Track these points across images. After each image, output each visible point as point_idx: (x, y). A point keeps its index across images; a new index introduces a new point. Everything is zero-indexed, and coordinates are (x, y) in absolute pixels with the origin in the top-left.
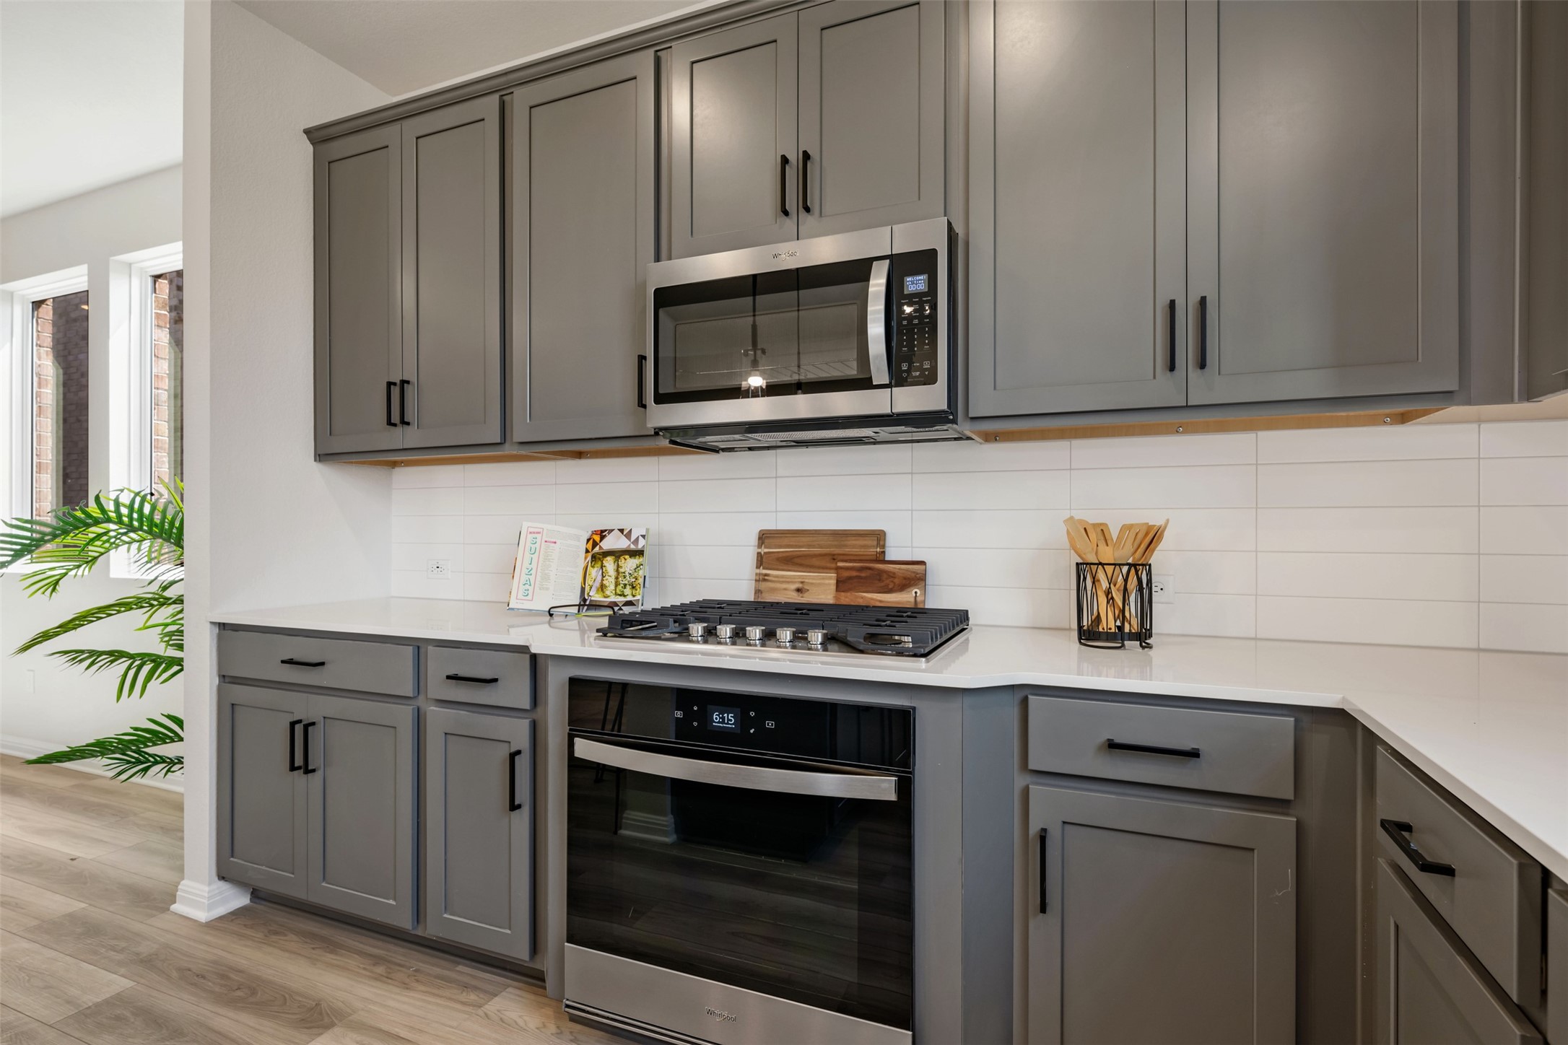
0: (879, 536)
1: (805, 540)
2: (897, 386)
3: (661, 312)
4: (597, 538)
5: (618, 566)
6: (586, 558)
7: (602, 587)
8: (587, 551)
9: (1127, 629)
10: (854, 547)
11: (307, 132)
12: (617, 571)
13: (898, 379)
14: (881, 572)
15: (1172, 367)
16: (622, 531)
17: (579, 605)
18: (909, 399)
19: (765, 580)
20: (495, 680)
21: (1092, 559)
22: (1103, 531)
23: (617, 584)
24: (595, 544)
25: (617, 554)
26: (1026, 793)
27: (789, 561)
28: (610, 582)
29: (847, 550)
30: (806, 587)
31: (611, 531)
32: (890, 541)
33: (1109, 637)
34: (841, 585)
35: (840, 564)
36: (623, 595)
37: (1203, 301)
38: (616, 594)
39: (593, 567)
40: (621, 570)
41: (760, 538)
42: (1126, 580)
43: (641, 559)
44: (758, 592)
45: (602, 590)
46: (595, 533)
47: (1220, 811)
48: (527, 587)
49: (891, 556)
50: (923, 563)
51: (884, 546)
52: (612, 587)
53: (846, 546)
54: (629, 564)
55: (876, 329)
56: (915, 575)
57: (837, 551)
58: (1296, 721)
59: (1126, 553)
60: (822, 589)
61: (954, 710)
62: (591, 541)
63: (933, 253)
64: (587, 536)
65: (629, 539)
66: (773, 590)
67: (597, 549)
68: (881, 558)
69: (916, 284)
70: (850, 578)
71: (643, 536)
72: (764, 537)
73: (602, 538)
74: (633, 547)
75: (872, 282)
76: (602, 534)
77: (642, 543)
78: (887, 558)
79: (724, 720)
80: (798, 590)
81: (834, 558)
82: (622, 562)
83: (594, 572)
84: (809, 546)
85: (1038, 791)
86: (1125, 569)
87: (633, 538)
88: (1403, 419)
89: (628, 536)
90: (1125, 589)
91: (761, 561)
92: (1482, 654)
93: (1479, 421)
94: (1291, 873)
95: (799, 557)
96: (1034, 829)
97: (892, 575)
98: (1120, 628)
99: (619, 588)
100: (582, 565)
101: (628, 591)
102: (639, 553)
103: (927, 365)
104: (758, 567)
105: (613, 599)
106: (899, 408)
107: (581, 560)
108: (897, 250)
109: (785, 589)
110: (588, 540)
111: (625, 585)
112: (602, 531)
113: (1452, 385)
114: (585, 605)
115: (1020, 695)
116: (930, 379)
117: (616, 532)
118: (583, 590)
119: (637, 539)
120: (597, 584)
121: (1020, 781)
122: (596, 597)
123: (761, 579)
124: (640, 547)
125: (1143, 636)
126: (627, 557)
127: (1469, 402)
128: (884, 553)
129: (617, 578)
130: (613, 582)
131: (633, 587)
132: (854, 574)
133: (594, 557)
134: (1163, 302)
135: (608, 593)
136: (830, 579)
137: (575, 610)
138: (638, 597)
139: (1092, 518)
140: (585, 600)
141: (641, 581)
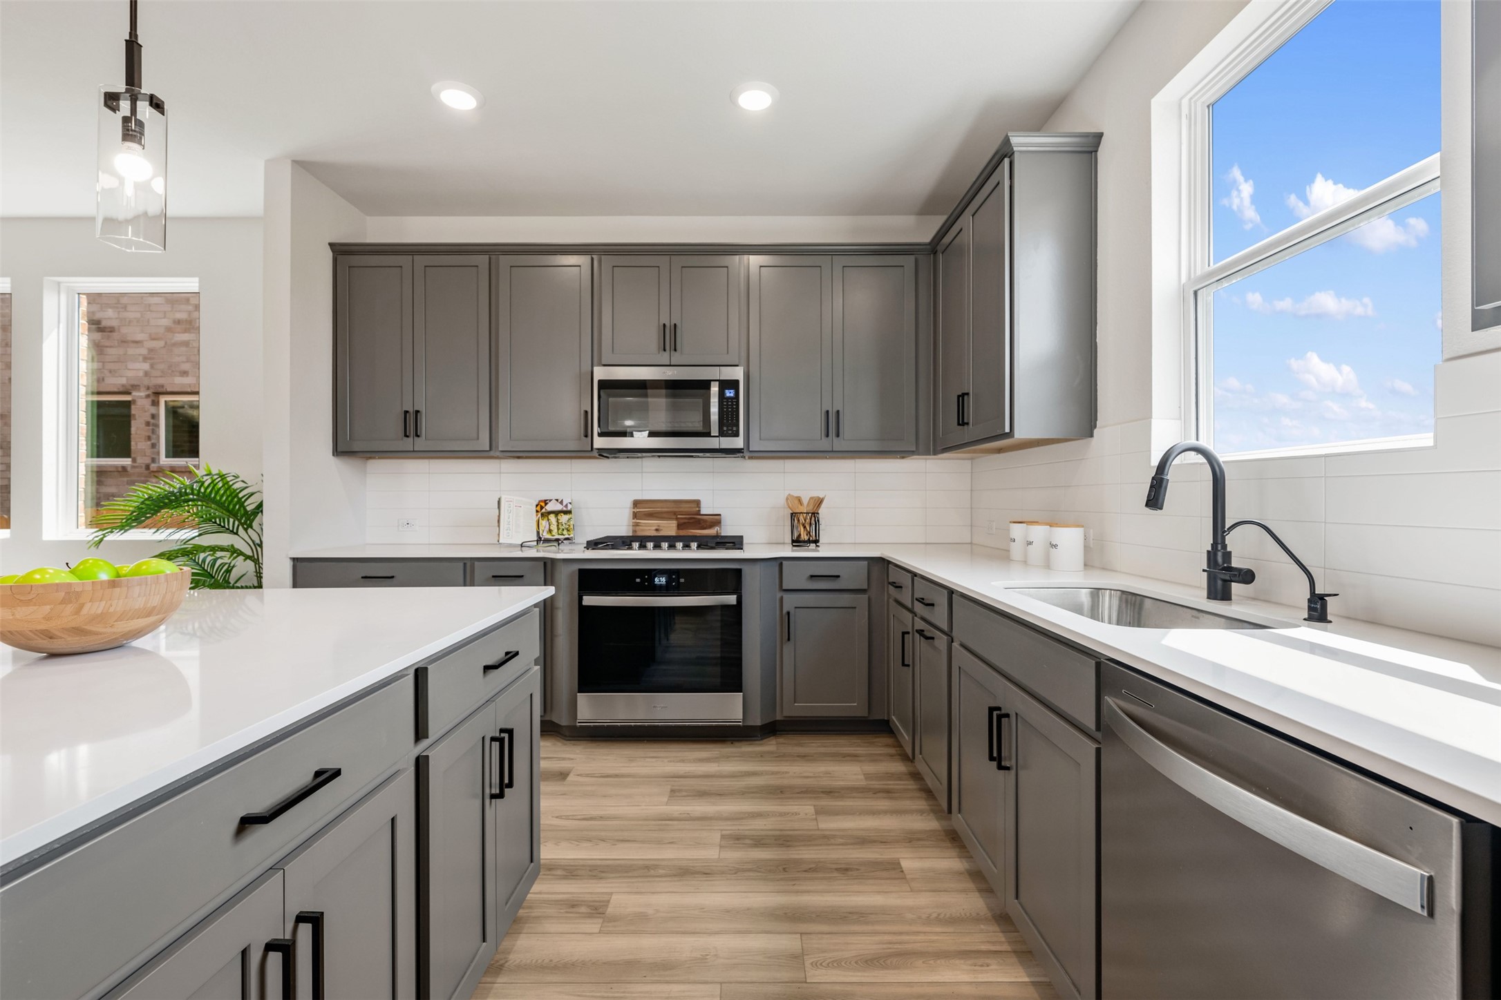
0: (698, 503)
1: (659, 505)
2: (722, 436)
3: (602, 392)
4: (543, 504)
5: (558, 519)
6: (537, 515)
7: (550, 531)
8: (537, 511)
9: (811, 539)
10: (685, 508)
11: (331, 245)
12: (558, 522)
13: (722, 434)
14: (699, 520)
15: (827, 435)
16: (557, 500)
17: (537, 541)
18: (727, 443)
19: (638, 525)
20: (522, 576)
21: (797, 511)
22: (799, 500)
23: (558, 529)
24: (542, 508)
25: (556, 513)
26: (781, 599)
27: (650, 516)
28: (554, 528)
29: (682, 509)
30: (661, 528)
31: (550, 500)
32: (703, 505)
33: (804, 542)
34: (680, 526)
35: (679, 516)
36: (563, 535)
37: (838, 412)
38: (559, 534)
39: (543, 520)
40: (560, 521)
41: (634, 504)
42: (811, 519)
43: (570, 516)
44: (634, 531)
45: (550, 532)
46: (540, 501)
47: (846, 596)
48: (508, 531)
49: (703, 512)
50: (720, 515)
51: (700, 507)
52: (556, 530)
53: (681, 507)
54: (564, 518)
55: (714, 409)
56: (716, 521)
57: (677, 510)
58: (868, 563)
59: (810, 509)
60: (670, 528)
61: (757, 568)
62: (539, 506)
63: (737, 382)
64: (536, 503)
65: (562, 504)
66: (643, 530)
67: (543, 510)
68: (698, 513)
69: (729, 393)
70: (685, 523)
71: (570, 503)
72: (636, 503)
73: (546, 504)
74: (565, 509)
75: (712, 389)
76: (546, 502)
77: (570, 507)
78: (702, 513)
79: (661, 580)
80: (657, 530)
81: (675, 513)
82: (559, 517)
83: (544, 523)
84: (662, 508)
85: (787, 597)
86: (810, 515)
87: (564, 504)
88: (903, 458)
89: (561, 503)
90: (811, 524)
91: (635, 516)
92: (927, 545)
93: (926, 459)
94: (867, 613)
95: (655, 513)
96: (785, 611)
97: (705, 521)
98: (809, 539)
99: (560, 531)
100: (535, 519)
101: (565, 532)
102: (569, 512)
103: (735, 429)
104: (633, 519)
105: (557, 537)
106: (723, 446)
107: (534, 518)
108: (721, 378)
109: (650, 530)
110: (537, 506)
111: (563, 530)
112: (546, 501)
113: (914, 449)
114: (541, 540)
115: (779, 562)
116: (737, 435)
117: (554, 501)
118: (538, 533)
119: (567, 505)
120: (547, 529)
121: (779, 595)
122: (546, 535)
123: (636, 525)
124: (569, 509)
125: (816, 541)
126: (562, 514)
127: (919, 455)
128: (700, 510)
129: (558, 526)
130: (556, 528)
131: (568, 531)
132: (686, 521)
133: (542, 515)
134: (824, 410)
135: (554, 533)
136: (674, 524)
137: (535, 543)
138: (572, 536)
139: (796, 494)
140: (540, 538)
141: (572, 527)
